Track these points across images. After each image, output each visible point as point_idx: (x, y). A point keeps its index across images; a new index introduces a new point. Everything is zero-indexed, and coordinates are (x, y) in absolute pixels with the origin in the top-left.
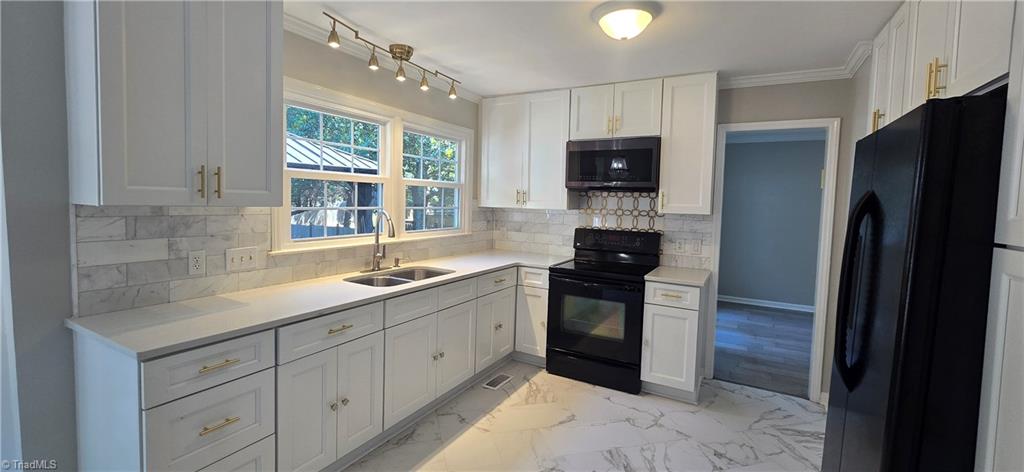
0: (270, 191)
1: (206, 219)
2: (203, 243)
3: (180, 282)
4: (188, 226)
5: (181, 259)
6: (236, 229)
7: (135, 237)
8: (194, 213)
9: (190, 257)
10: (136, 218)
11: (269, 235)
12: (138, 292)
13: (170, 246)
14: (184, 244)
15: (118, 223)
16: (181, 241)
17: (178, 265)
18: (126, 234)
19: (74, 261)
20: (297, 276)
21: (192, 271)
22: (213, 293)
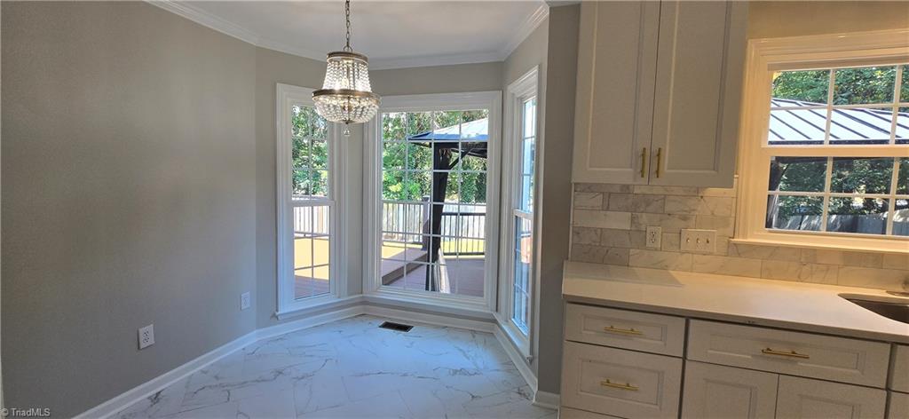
0: (717, 171)
1: (664, 199)
2: (661, 220)
3: (638, 251)
4: (648, 205)
5: (640, 231)
6: (694, 210)
7: (608, 209)
8: (655, 192)
9: (648, 231)
10: (610, 194)
11: (732, 220)
12: (607, 251)
13: (633, 219)
14: (644, 219)
15: (598, 197)
16: (641, 216)
17: (639, 236)
18: (603, 206)
19: (571, 222)
20: (767, 274)
21: (649, 244)
22: (666, 268)
